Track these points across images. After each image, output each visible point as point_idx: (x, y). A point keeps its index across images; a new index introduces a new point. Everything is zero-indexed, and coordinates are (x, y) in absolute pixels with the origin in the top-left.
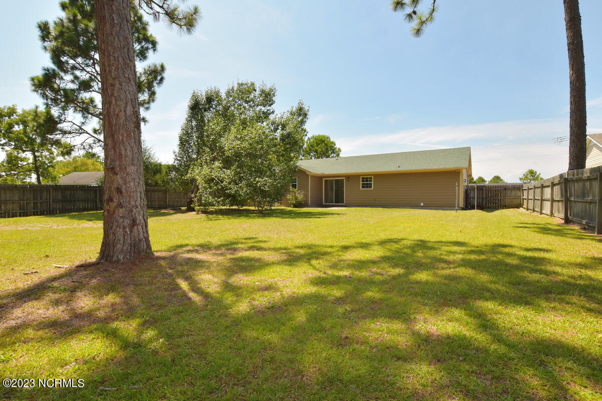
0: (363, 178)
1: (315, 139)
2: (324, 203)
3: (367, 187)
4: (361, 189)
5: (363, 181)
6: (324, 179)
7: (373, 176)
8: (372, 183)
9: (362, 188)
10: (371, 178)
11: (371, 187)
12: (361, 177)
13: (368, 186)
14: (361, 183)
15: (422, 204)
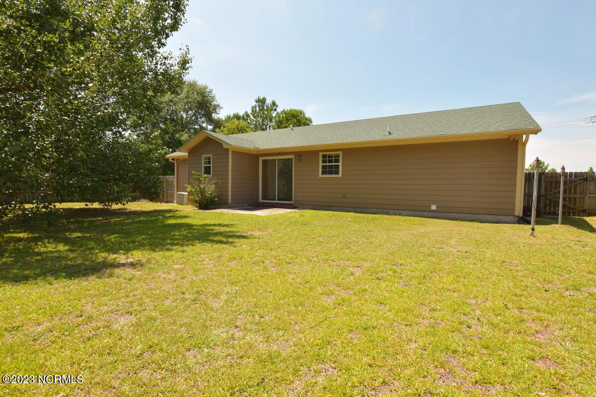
0: (324, 156)
1: (286, 114)
2: (261, 200)
3: (331, 173)
4: (320, 175)
5: (324, 162)
6: (261, 159)
7: (341, 153)
8: (340, 164)
9: (323, 173)
10: (338, 156)
11: (337, 173)
12: (321, 154)
13: (334, 170)
14: (321, 164)
15: (434, 207)
